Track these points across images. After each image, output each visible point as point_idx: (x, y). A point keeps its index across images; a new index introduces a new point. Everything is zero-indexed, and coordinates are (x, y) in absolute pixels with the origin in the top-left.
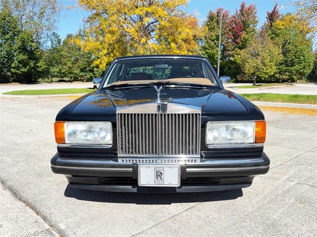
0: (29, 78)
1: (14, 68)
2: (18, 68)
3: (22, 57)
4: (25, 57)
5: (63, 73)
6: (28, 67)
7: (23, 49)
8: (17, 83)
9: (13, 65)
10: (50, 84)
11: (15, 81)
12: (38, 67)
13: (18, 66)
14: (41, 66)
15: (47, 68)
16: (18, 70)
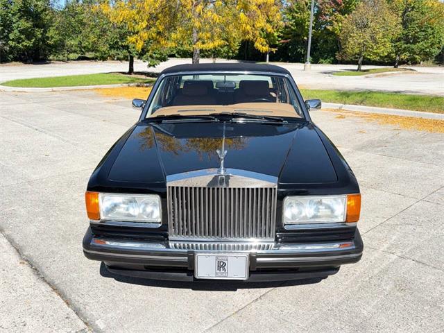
0: (36, 56)
1: (13, 40)
2: (18, 40)
3: (25, 24)
4: (29, 24)
5: (84, 47)
6: (33, 40)
7: (25, 12)
8: (18, 63)
9: (11, 36)
10: (67, 65)
11: (15, 59)
12: (48, 38)
13: (20, 38)
14: (52, 37)
15: (60, 40)
16: (19, 43)
